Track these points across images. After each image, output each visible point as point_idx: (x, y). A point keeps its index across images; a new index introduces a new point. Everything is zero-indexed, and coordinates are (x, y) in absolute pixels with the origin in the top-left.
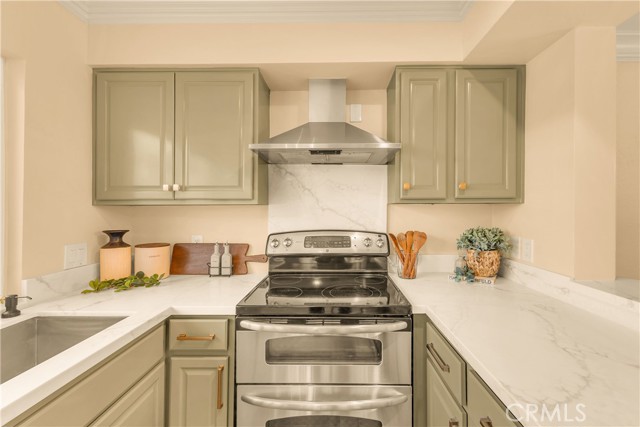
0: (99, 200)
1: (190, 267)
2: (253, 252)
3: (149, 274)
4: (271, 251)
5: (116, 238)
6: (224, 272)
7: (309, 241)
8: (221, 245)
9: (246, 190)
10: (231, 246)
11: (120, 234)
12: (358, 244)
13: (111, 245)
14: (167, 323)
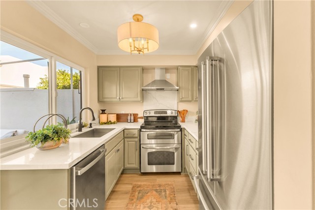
0: (99, 101)
1: (121, 120)
2: (139, 116)
3: (112, 121)
4: (145, 115)
5: (103, 112)
6: (132, 121)
7: (155, 113)
8: (131, 114)
9: (139, 99)
10: (133, 114)
11: (104, 110)
12: (169, 113)
13: (102, 113)
14: (124, 130)
